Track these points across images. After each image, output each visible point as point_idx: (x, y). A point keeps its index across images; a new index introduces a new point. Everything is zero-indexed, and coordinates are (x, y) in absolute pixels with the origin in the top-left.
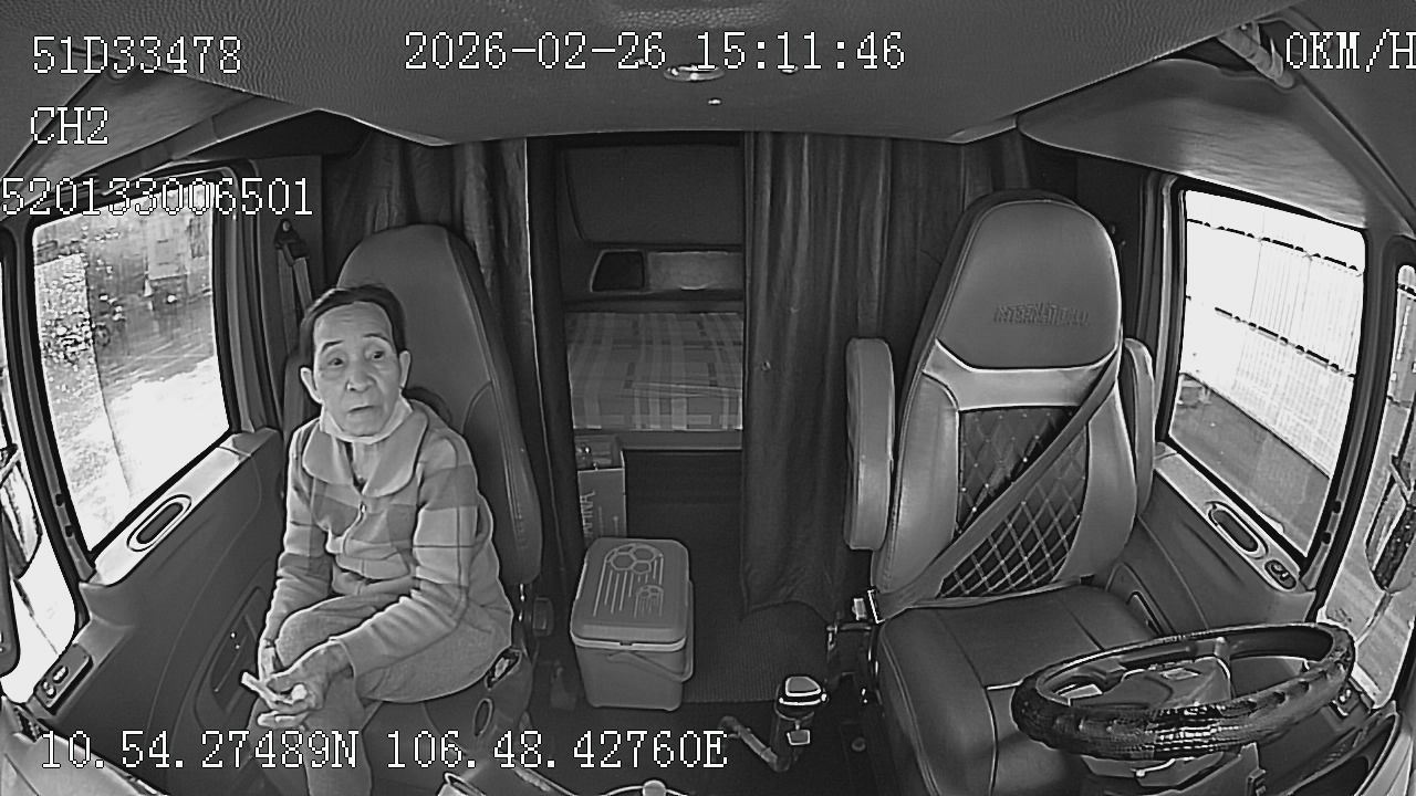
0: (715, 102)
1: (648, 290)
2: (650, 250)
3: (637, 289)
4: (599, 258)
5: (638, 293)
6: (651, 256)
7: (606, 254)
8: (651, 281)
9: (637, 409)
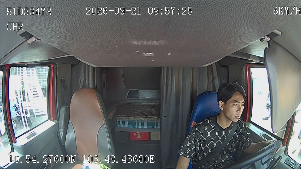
0: (153, 61)
1: (139, 98)
2: (140, 90)
3: (136, 98)
4: (129, 91)
5: (137, 99)
6: (140, 91)
7: (130, 90)
8: (140, 96)
9: (136, 124)
